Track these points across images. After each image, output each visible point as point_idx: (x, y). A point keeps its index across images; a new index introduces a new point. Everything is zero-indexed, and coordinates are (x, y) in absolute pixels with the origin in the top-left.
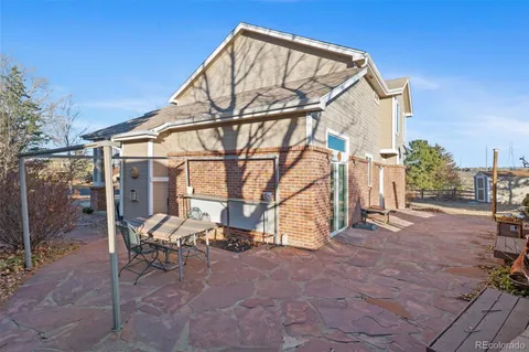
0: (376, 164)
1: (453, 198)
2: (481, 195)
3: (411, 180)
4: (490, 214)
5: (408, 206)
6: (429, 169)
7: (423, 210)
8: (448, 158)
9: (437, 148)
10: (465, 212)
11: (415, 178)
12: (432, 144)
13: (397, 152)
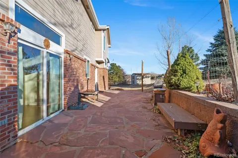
0: (92, 65)
1: (125, 84)
2: (133, 82)
3: (111, 78)
4: (141, 88)
5: (109, 88)
6: (117, 74)
7: (115, 90)
8: (122, 70)
9: (119, 66)
10: (130, 89)
11: (112, 77)
12: (117, 65)
13: (104, 61)
